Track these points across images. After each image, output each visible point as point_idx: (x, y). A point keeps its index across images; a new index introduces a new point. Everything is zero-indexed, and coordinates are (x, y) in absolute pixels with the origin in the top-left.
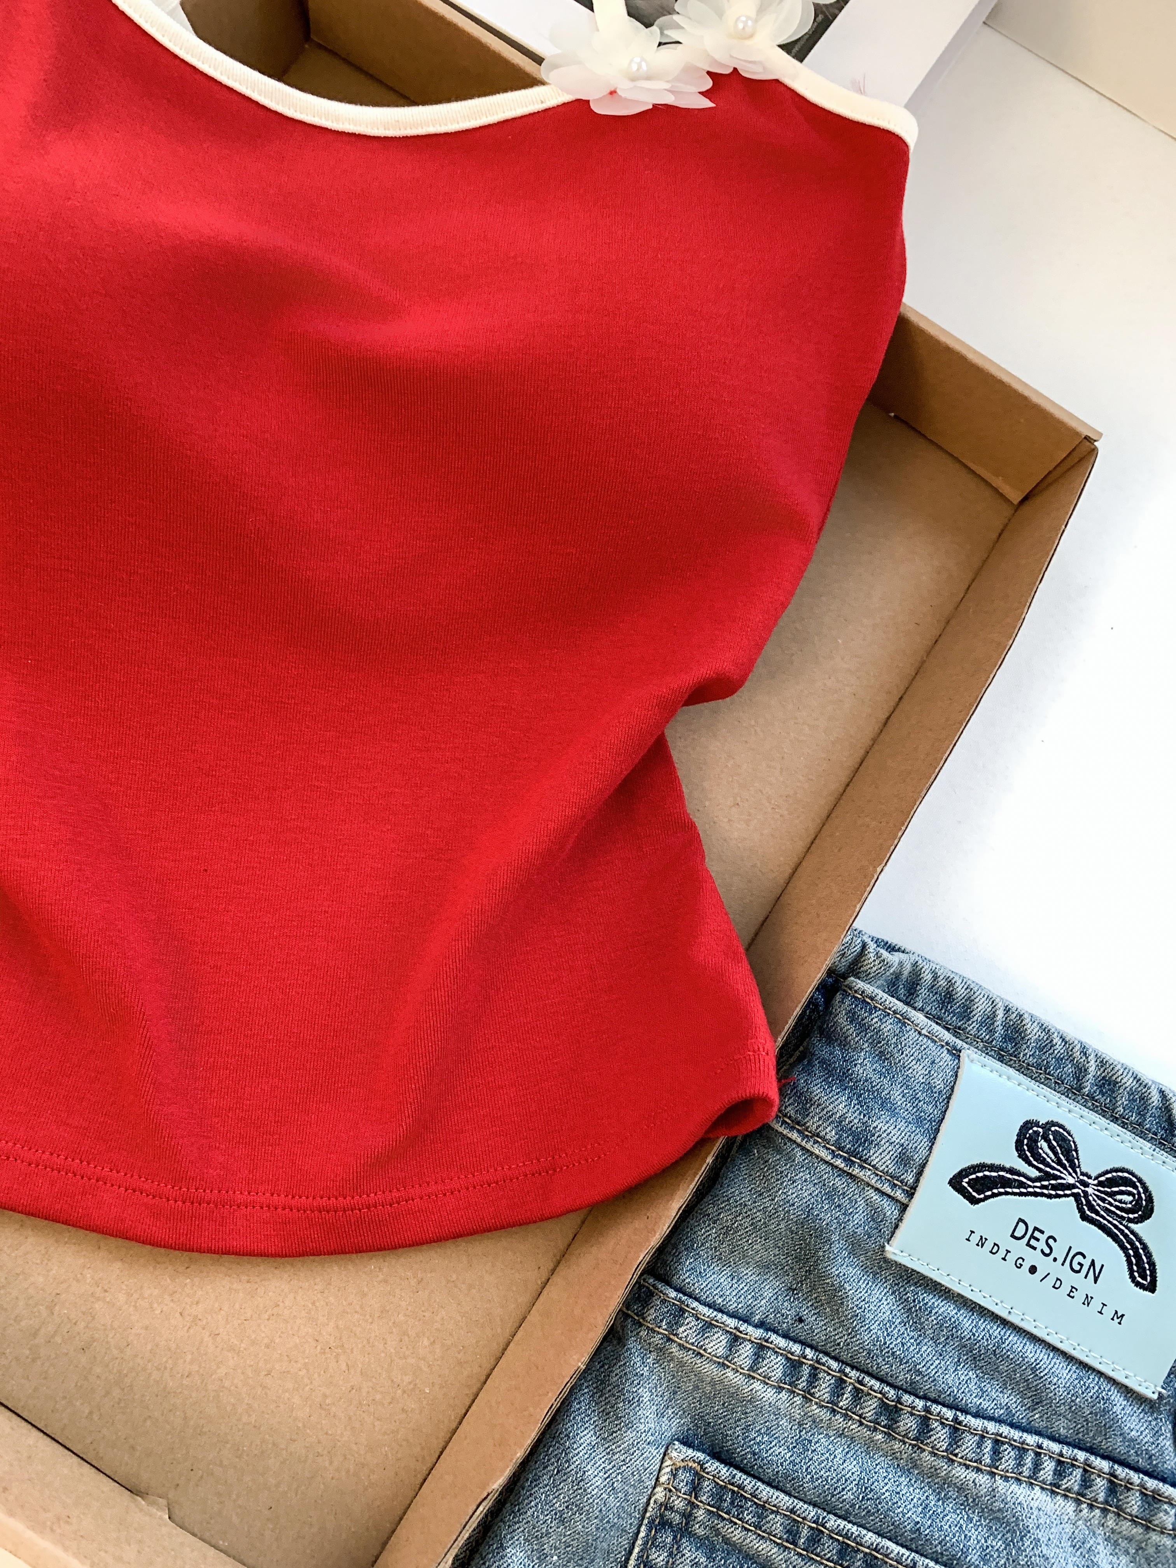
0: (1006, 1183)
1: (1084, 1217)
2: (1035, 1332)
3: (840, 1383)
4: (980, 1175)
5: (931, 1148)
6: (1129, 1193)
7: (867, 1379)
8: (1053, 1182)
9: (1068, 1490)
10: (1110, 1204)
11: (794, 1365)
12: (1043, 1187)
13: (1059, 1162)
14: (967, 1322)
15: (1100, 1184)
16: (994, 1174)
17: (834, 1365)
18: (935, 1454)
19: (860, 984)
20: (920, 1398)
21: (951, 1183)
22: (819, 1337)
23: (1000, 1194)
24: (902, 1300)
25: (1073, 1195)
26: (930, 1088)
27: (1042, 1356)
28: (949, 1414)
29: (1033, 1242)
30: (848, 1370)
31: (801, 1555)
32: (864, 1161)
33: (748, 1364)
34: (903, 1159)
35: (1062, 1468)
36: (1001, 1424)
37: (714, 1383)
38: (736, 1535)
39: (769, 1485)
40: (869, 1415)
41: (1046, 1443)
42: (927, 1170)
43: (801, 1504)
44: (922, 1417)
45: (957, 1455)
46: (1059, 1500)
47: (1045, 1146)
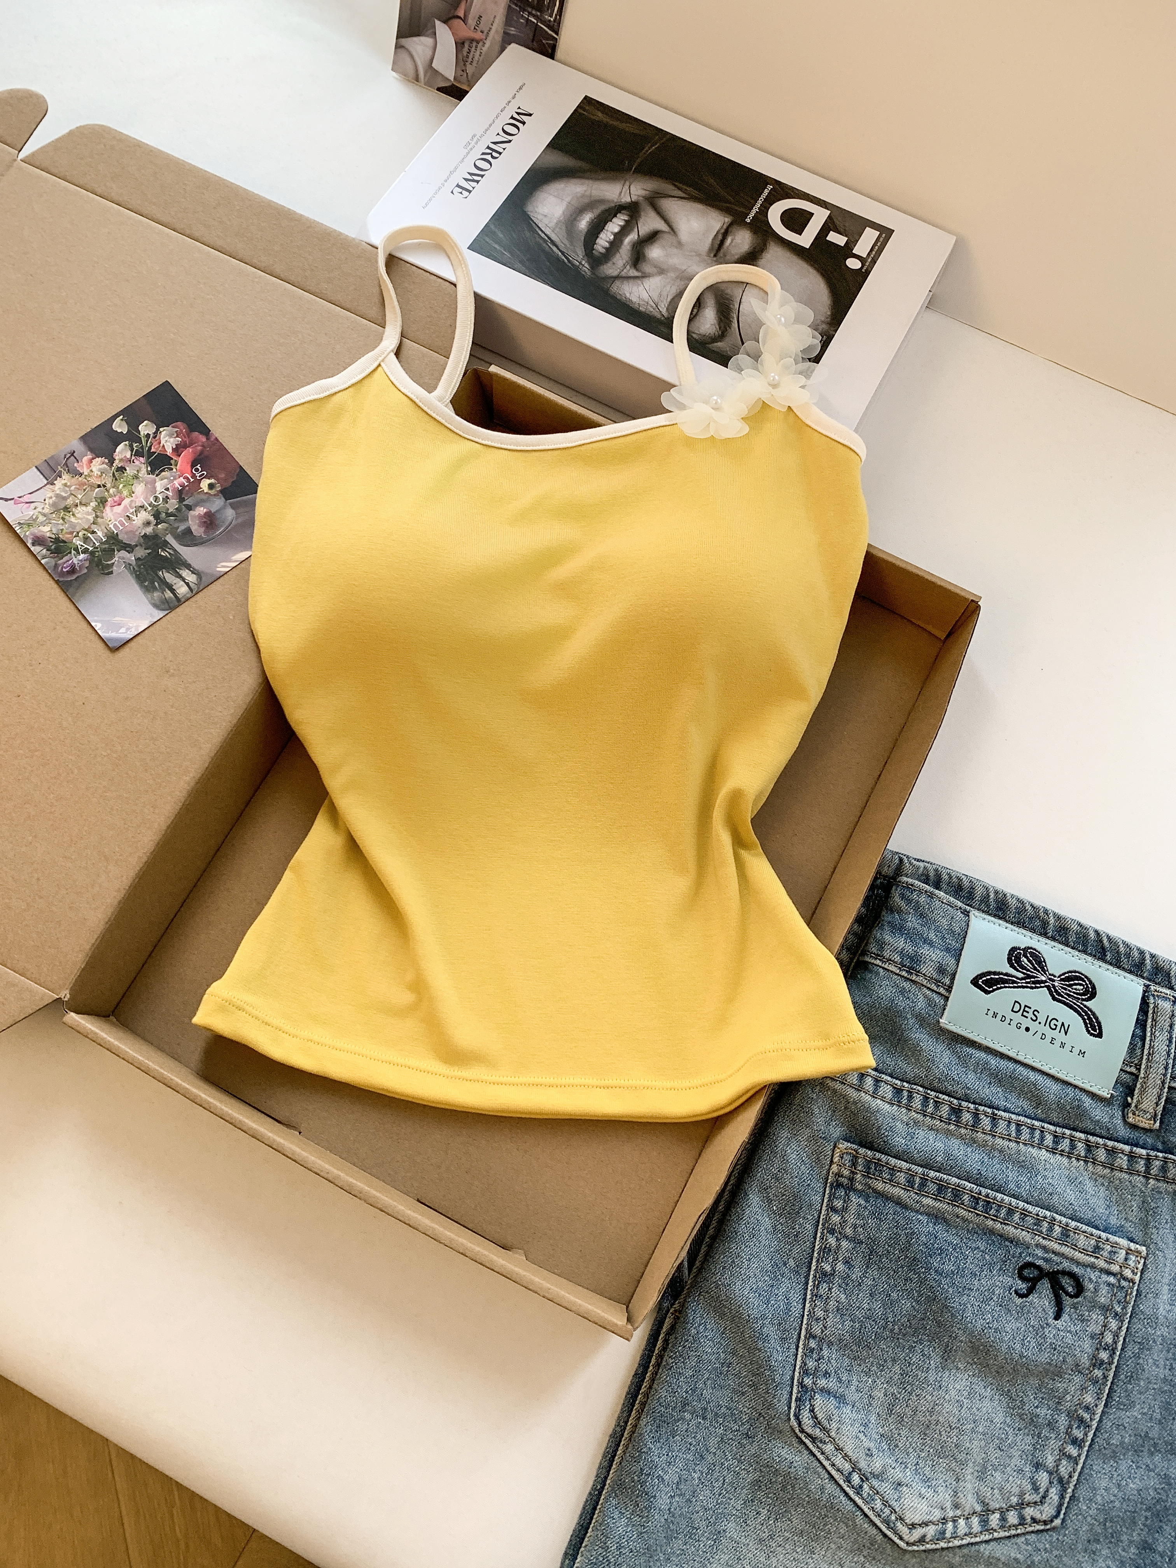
0: (1006, 981)
1: (1054, 999)
2: (1034, 1064)
3: (926, 1099)
4: (989, 977)
5: (958, 964)
6: (1081, 985)
7: (940, 1095)
8: (1032, 980)
9: (1062, 1151)
11: (898, 1091)
12: (1026, 983)
13: (1035, 969)
14: (993, 1061)
15: (1062, 980)
16: (997, 977)
17: (921, 1089)
18: (985, 1133)
19: (905, 879)
20: (972, 1103)
21: (971, 982)
22: (910, 1075)
23: (1001, 988)
24: (954, 1052)
25: (1046, 986)
26: (953, 932)
27: (1040, 1078)
28: (989, 1111)
29: (1025, 1014)
30: (929, 1092)
31: (917, 1193)
32: (918, 972)
33: (871, 1089)
34: (941, 970)
35: (1057, 1138)
36: (1019, 1115)
37: (855, 1103)
38: (880, 1186)
39: (894, 1157)
40: (945, 1115)
41: (1046, 1125)
42: (957, 977)
43: (913, 1166)
44: (974, 1113)
45: (996, 1132)
46: (1058, 1157)
47: (1025, 960)
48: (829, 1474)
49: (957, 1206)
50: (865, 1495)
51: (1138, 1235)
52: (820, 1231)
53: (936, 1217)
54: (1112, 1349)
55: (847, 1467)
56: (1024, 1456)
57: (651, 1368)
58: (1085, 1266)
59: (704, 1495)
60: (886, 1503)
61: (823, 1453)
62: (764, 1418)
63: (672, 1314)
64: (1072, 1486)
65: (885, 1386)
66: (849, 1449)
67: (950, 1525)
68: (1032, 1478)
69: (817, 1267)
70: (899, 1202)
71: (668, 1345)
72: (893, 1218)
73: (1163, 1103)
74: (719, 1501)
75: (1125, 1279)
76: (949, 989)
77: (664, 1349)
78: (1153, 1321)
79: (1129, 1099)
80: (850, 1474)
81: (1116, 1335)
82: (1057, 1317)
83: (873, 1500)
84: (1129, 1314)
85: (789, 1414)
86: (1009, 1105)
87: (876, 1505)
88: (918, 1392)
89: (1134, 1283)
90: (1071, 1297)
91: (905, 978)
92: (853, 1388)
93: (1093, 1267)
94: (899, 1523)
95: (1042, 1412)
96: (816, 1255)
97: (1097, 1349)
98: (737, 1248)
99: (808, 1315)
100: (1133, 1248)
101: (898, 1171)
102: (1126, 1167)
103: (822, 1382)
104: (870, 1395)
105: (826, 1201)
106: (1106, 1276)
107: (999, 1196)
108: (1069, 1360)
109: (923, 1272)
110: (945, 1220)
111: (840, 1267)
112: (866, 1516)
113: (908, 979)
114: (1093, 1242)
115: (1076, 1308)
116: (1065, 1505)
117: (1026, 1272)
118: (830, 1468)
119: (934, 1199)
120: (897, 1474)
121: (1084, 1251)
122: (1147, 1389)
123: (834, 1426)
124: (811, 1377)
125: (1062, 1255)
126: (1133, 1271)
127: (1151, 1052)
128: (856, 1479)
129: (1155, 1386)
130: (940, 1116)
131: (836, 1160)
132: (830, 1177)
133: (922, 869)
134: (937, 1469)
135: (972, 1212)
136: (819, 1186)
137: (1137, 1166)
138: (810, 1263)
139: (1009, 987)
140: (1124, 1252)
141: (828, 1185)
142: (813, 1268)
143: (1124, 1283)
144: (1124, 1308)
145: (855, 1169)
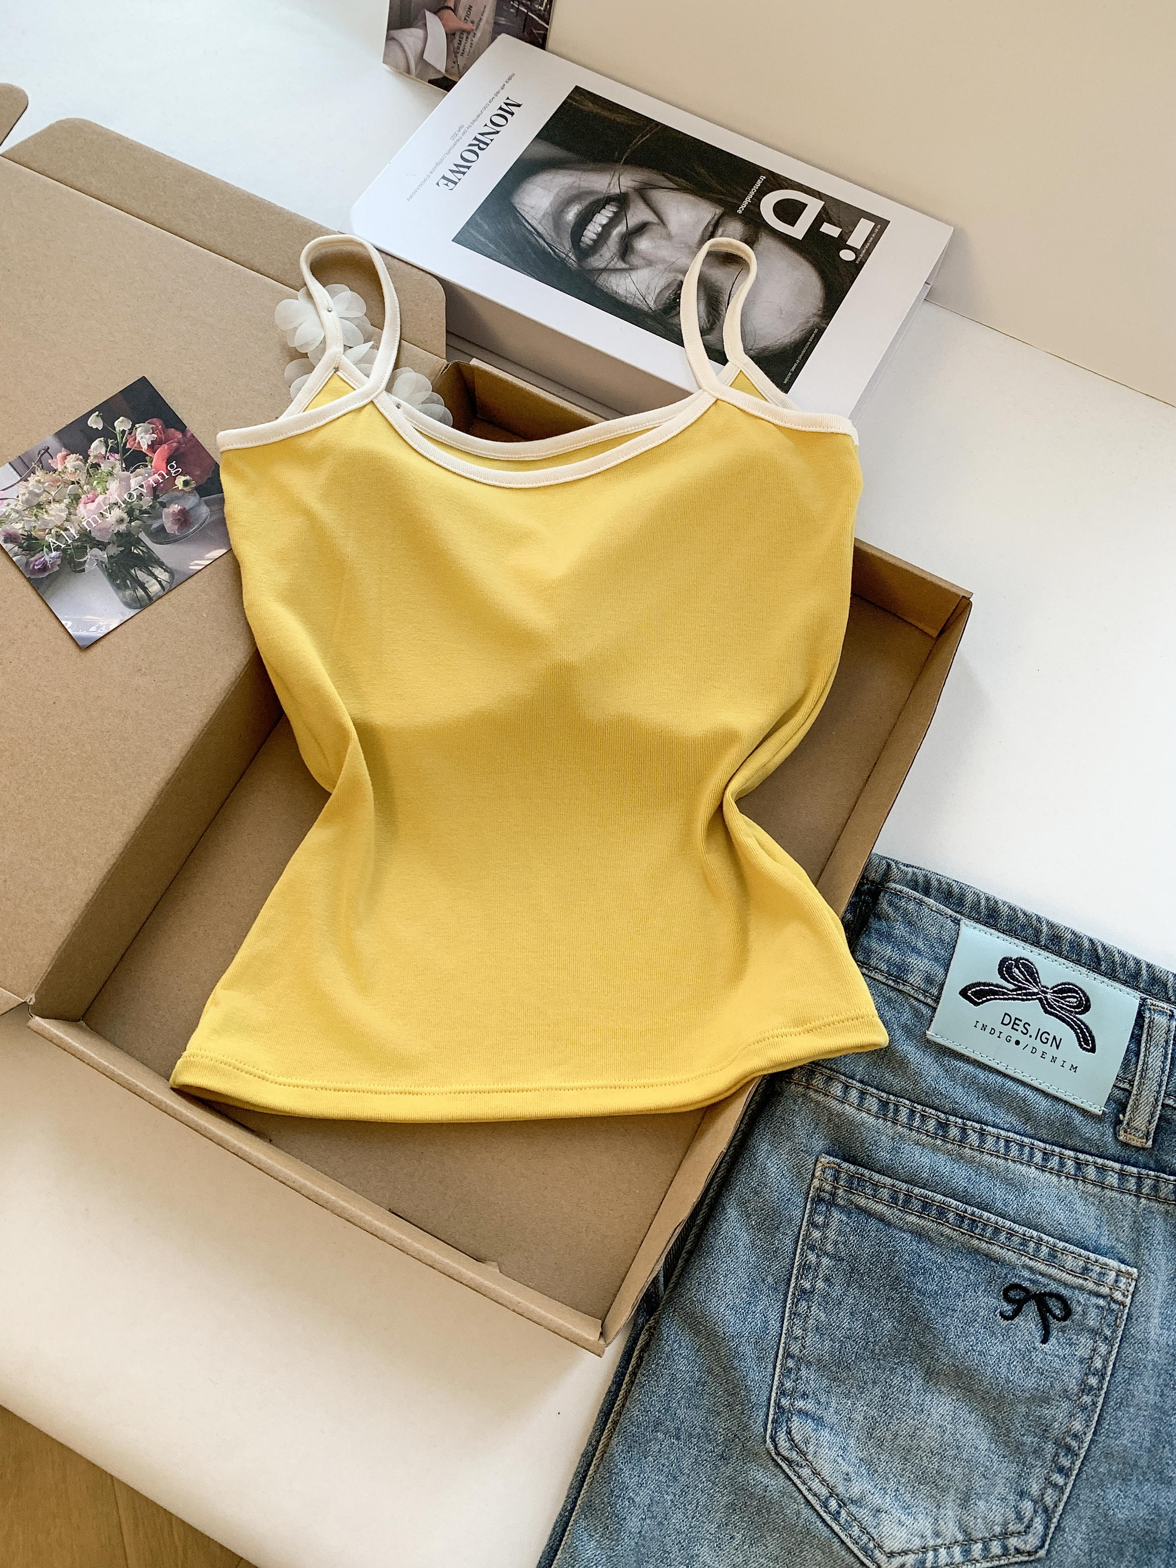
0: (995, 993)
1: (1046, 1011)
2: (1024, 1079)
3: (912, 1113)
4: (978, 988)
5: (946, 975)
6: (1074, 997)
7: (927, 1109)
8: (1024, 991)
9: (1052, 1169)
10: (1063, 1004)
11: (884, 1105)
12: (1017, 995)
13: (1027, 980)
14: (982, 1075)
15: (1054, 992)
16: (987, 988)
17: (907, 1102)
18: (972, 1149)
19: (893, 885)
20: (960, 1118)
21: (960, 993)
22: (897, 1088)
23: (991, 999)
24: (942, 1065)
25: (1037, 998)
26: (942, 941)
27: (1029, 1093)
28: (978, 1126)
29: (1015, 1026)
30: (916, 1105)
31: (900, 1210)
32: (906, 981)
33: (856, 1102)
34: (929, 980)
35: (1046, 1156)
36: (1008, 1131)
37: (839, 1115)
38: (862, 1202)
39: (878, 1172)
40: (932, 1130)
41: (1036, 1142)
42: (945, 987)
43: (898, 1182)
44: (962, 1128)
45: (984, 1148)
46: (1047, 1175)
47: (1017, 971)
48: (805, 1498)
49: (942, 1224)
50: (842, 1521)
51: (1129, 1256)
52: (799, 1247)
53: (920, 1235)
54: (1102, 1374)
55: (824, 1492)
56: (1009, 1484)
57: (624, 1386)
58: (1073, 1287)
59: (677, 1518)
60: (864, 1530)
61: (799, 1477)
62: (740, 1439)
63: (647, 1330)
64: (1057, 1515)
65: (865, 1408)
66: (826, 1473)
67: (930, 1555)
68: (1016, 1507)
69: (796, 1284)
70: (881, 1219)
71: (642, 1362)
72: (876, 1235)
73: (1156, 1122)
74: (692, 1525)
75: (1116, 1302)
76: (937, 1000)
77: (638, 1366)
78: (1144, 1345)
79: (1121, 1116)
80: (827, 1499)
81: (1106, 1360)
82: (1045, 1341)
83: (850, 1526)
84: (1119, 1339)
85: (765, 1436)
86: (998, 1121)
87: (853, 1532)
88: (900, 1415)
89: (1125, 1306)
90: (1059, 1320)
91: (892, 987)
92: (832, 1410)
93: (1081, 1288)
94: (877, 1551)
95: (1027, 1439)
96: (795, 1272)
97: (1086, 1374)
98: (713, 1264)
99: (786, 1334)
100: (1123, 1270)
101: (882, 1187)
102: (1116, 1186)
103: (800, 1404)
104: (850, 1418)
105: (806, 1216)
106: (1095, 1299)
107: (986, 1214)
108: (1058, 1386)
109: (905, 1292)
110: (930, 1239)
111: (820, 1284)
112: (843, 1542)
113: (895, 988)
114: (1081, 1263)
115: (1064, 1332)
116: (1050, 1535)
117: (1012, 1294)
118: (806, 1493)
119: (918, 1216)
120: (877, 1500)
121: (1071, 1272)
122: (1137, 1416)
123: (812, 1449)
124: (788, 1398)
125: (1050, 1277)
126: (1124, 1295)
127: (1145, 1068)
128: (833, 1504)
129: (1145, 1413)
130: (926, 1131)
131: (817, 1174)
132: (811, 1192)
133: (910, 874)
134: (917, 1495)
135: (957, 1231)
136: (800, 1201)
137: (1128, 1184)
138: (790, 1280)
139: (1000, 999)
140: (1113, 1274)
141: (809, 1199)
142: (792, 1285)
143: (1114, 1306)
144: (1114, 1332)
145: (837, 1183)
